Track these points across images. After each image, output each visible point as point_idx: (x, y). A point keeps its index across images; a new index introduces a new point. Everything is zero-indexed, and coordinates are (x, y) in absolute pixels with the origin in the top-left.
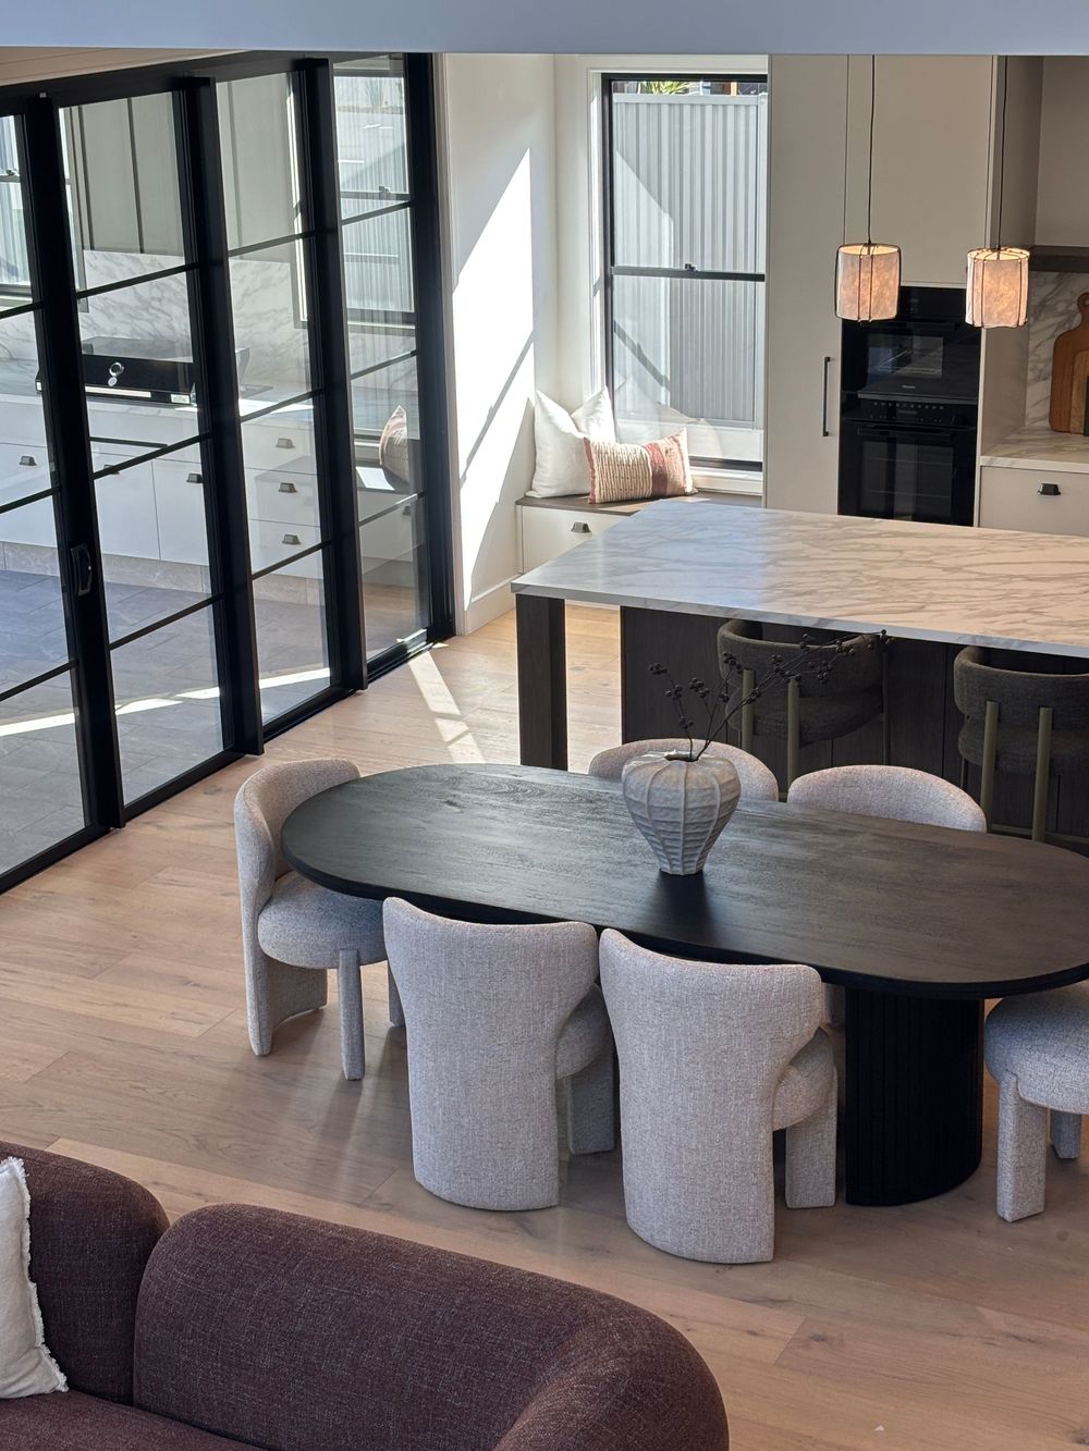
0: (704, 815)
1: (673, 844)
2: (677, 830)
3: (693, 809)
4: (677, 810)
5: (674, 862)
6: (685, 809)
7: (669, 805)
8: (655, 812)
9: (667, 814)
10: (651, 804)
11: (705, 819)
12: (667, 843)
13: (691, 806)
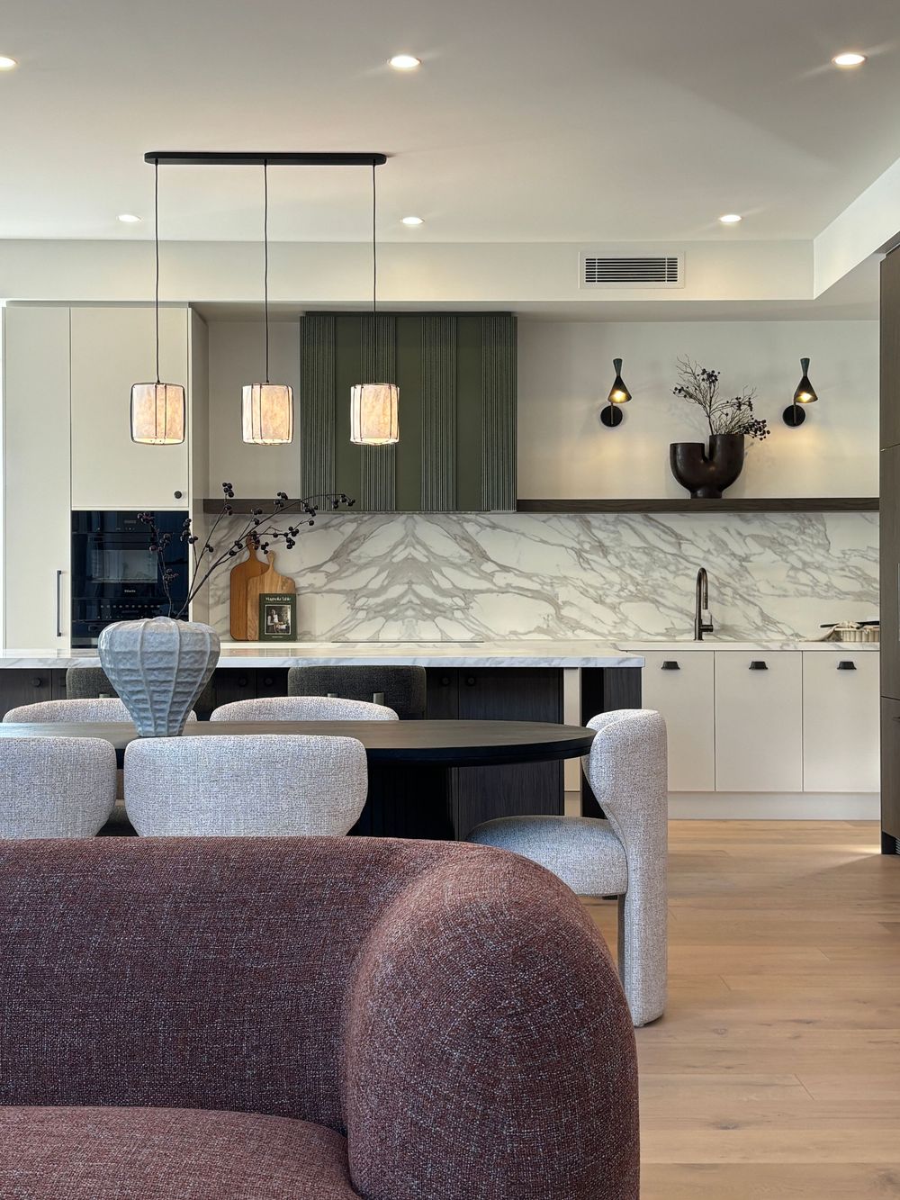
0: (196, 662)
1: (162, 698)
2: (170, 678)
3: (187, 653)
4: (171, 653)
5: (159, 722)
6: (180, 653)
7: (163, 648)
8: (148, 659)
9: (161, 660)
10: (144, 650)
11: (196, 666)
12: (156, 698)
13: (186, 649)
